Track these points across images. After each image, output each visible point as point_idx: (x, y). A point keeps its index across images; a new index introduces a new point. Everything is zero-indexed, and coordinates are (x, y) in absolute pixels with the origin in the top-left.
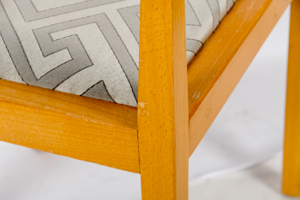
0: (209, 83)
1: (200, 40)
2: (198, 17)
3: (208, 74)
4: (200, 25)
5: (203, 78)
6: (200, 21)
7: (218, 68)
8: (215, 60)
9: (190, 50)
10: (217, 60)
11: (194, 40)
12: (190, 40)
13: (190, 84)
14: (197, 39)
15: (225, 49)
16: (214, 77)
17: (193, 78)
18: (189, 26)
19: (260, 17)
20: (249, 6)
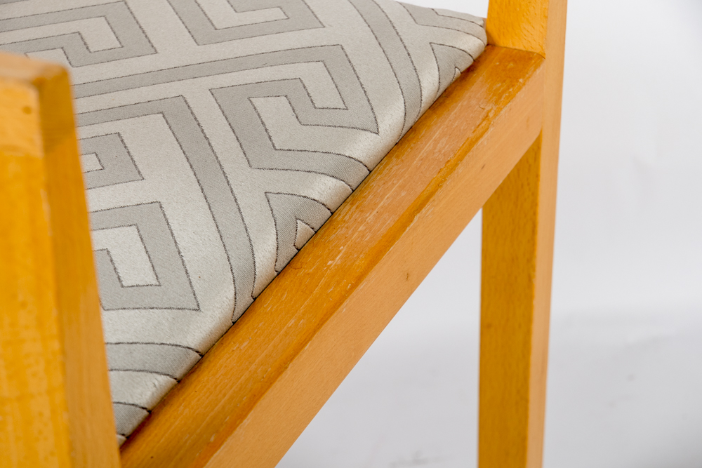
0: (198, 454)
1: (192, 346)
2: (195, 288)
3: (198, 431)
4: (198, 310)
5: (186, 442)
6: (199, 298)
7: (226, 418)
8: (225, 395)
9: (164, 371)
10: (227, 397)
11: (177, 345)
12: (166, 346)
13: (152, 457)
14: (185, 344)
15: (253, 367)
16: (212, 439)
17: (162, 441)
18: (169, 311)
19: (354, 286)
20: (333, 259)
